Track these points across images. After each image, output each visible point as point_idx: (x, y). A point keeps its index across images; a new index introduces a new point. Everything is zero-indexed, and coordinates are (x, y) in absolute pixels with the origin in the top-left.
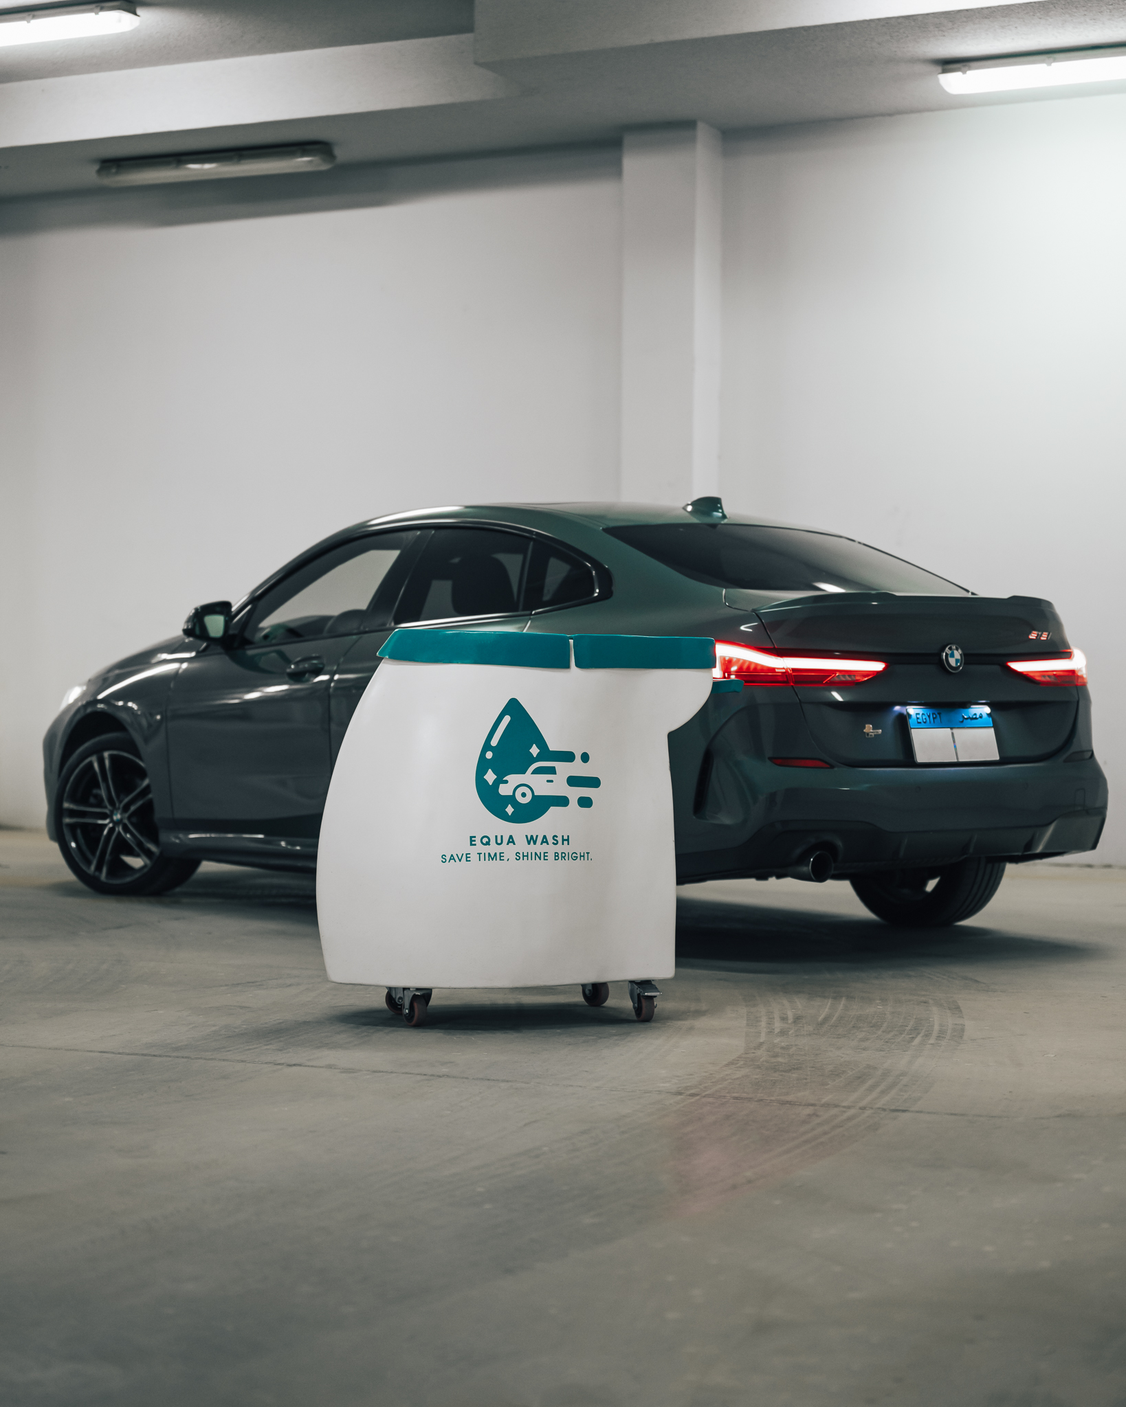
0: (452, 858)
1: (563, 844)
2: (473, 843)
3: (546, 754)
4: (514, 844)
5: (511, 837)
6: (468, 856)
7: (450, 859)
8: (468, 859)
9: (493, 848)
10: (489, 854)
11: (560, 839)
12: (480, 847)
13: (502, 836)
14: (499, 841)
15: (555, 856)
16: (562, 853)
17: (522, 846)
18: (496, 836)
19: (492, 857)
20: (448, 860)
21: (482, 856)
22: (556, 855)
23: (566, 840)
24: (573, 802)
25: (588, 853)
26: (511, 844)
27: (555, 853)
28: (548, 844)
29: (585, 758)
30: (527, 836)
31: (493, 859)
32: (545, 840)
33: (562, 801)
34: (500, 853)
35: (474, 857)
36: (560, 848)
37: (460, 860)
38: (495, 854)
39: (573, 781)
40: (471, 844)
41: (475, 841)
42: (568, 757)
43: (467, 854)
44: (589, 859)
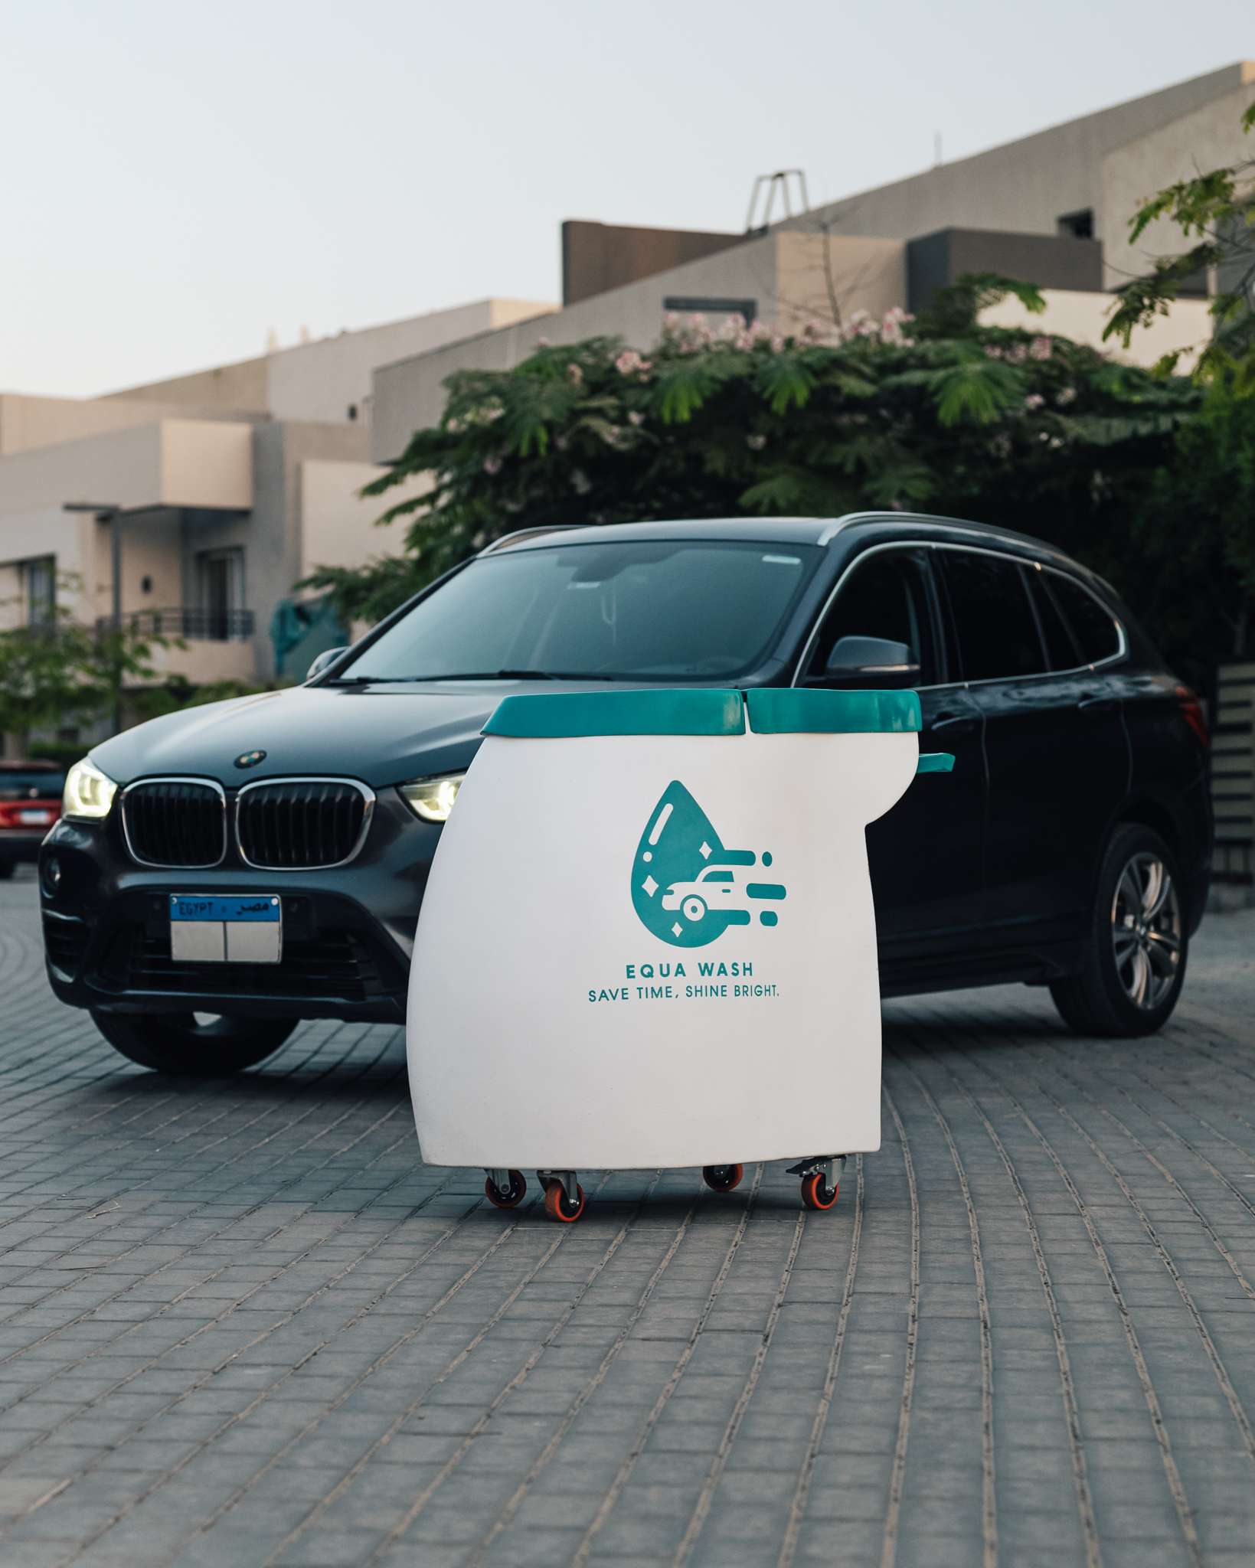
0: (603, 994)
1: (744, 975)
2: (631, 974)
3: (721, 855)
4: (684, 975)
5: (680, 966)
6: (625, 991)
7: (601, 996)
8: (625, 996)
9: (657, 981)
10: (652, 988)
11: (740, 968)
12: (640, 980)
13: (668, 965)
14: (665, 972)
15: (736, 991)
16: (744, 986)
17: (694, 978)
18: (661, 965)
19: (656, 993)
20: (598, 998)
21: (643, 992)
22: (737, 989)
23: (748, 969)
24: (755, 918)
25: (774, 986)
26: (680, 976)
27: (736, 986)
28: (726, 975)
29: (767, 859)
30: (699, 964)
31: (657, 996)
32: (722, 970)
33: (742, 918)
34: (667, 988)
35: (633, 993)
36: (742, 980)
37: (614, 998)
38: (661, 989)
39: (756, 891)
40: (629, 977)
41: (633, 971)
42: (747, 858)
43: (623, 990)
44: (776, 994)
